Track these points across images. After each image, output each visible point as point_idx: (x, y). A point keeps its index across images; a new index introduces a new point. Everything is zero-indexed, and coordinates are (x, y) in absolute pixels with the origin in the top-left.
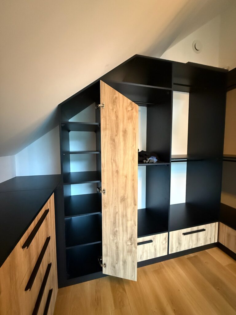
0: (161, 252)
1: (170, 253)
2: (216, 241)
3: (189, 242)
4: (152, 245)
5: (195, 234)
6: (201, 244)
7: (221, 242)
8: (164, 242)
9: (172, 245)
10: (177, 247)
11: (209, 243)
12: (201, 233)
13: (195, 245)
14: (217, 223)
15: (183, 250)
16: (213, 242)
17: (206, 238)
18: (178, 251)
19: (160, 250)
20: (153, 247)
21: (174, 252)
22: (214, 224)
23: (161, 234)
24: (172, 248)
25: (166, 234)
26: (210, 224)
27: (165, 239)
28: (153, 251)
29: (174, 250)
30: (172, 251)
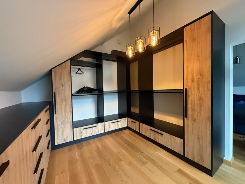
0: (101, 131)
1: (105, 132)
2: (127, 126)
3: (114, 127)
4: (97, 128)
5: (116, 123)
6: (120, 127)
7: (129, 126)
8: (102, 127)
9: (106, 128)
10: (109, 129)
11: (123, 127)
12: (119, 122)
13: (117, 128)
14: (126, 118)
15: (111, 130)
16: (125, 126)
17: (122, 125)
18: (109, 131)
19: (100, 130)
20: (97, 129)
21: (107, 131)
22: (125, 118)
23: (101, 123)
24: (106, 129)
25: (103, 123)
26: (123, 119)
27: (103, 125)
28: (97, 131)
29: (107, 130)
30: (106, 130)
